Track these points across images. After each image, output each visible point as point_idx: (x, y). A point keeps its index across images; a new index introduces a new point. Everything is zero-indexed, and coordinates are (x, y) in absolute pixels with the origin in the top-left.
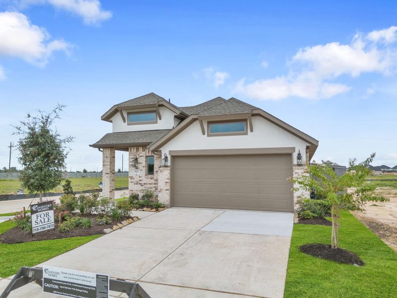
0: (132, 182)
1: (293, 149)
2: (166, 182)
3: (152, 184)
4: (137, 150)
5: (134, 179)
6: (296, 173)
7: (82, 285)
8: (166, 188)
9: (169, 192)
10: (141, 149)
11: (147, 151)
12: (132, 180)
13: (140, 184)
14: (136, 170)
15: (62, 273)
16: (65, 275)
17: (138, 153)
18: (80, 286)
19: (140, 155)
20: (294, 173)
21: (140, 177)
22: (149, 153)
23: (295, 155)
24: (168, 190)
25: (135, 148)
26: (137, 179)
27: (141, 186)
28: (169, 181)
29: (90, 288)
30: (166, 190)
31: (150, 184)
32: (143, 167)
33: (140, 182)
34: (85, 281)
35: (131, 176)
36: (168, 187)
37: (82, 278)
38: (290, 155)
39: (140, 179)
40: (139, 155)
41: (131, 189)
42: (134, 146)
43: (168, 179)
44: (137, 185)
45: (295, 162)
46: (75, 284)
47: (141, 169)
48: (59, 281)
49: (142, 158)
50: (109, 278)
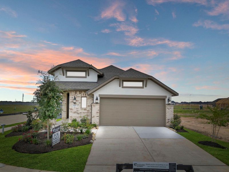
0: (71, 112)
1: (166, 97)
2: (97, 112)
3: (85, 113)
4: (76, 93)
5: (73, 110)
6: (167, 108)
7: (160, 169)
8: (97, 115)
9: (98, 117)
10: (78, 93)
11: (83, 94)
12: (72, 111)
13: (77, 113)
14: (74, 105)
15: (147, 164)
16: (149, 166)
17: (76, 95)
18: (158, 170)
19: (78, 96)
20: (166, 108)
21: (77, 109)
22: (83, 95)
23: (167, 100)
24: (98, 116)
25: (74, 92)
26: (75, 110)
27: (78, 114)
28: (99, 111)
29: (165, 170)
30: (97, 116)
31: (83, 113)
32: (79, 103)
33: (77, 112)
34: (162, 167)
35: (71, 108)
36: (98, 115)
37: (160, 166)
38: (164, 99)
39: (77, 110)
40: (76, 96)
41: (71, 116)
42: (73, 91)
43: (98, 110)
44: (75, 114)
45: (167, 103)
46: (155, 169)
47: (78, 104)
48: (145, 169)
49: (79, 98)
50: (176, 164)
